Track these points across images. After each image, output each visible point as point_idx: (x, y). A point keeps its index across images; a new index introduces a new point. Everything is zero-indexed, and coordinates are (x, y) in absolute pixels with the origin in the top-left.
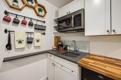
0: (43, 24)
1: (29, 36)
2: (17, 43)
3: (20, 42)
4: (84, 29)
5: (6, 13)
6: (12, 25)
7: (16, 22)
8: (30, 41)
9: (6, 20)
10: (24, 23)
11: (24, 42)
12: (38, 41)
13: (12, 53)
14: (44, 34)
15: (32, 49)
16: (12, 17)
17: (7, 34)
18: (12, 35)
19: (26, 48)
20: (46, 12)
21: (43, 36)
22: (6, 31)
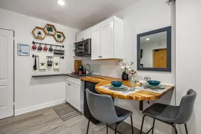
0: (62, 49)
1: (49, 60)
2: (40, 65)
3: (43, 64)
4: (90, 54)
5: (33, 43)
6: (37, 51)
7: (40, 49)
8: (50, 64)
9: (34, 48)
10: (45, 49)
11: (46, 65)
12: (57, 64)
13: (37, 73)
14: (63, 58)
15: (51, 72)
16: (37, 46)
17: (34, 58)
18: (37, 59)
19: (47, 70)
20: (64, 38)
21: (62, 59)
22: (33, 56)
